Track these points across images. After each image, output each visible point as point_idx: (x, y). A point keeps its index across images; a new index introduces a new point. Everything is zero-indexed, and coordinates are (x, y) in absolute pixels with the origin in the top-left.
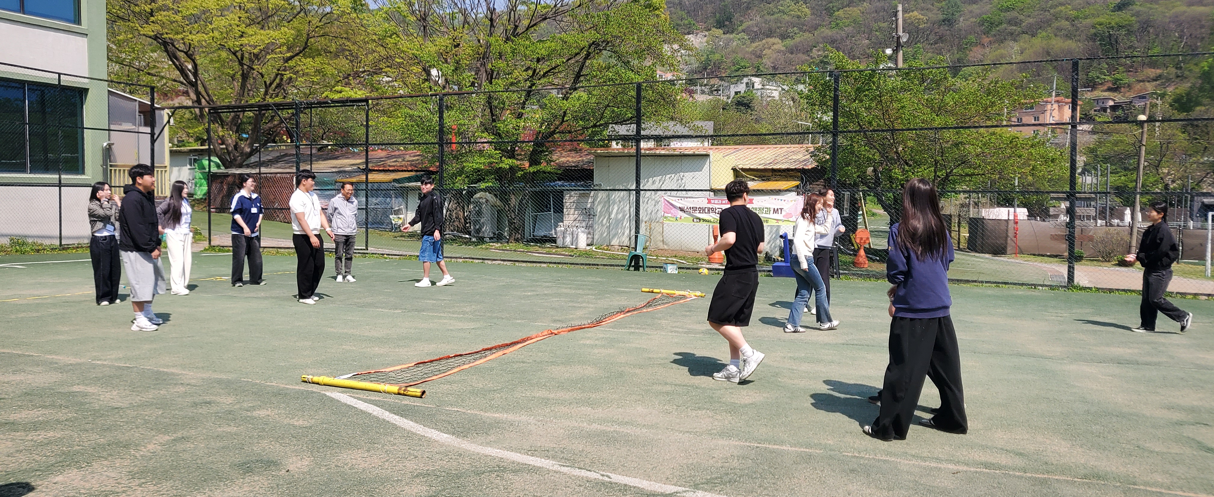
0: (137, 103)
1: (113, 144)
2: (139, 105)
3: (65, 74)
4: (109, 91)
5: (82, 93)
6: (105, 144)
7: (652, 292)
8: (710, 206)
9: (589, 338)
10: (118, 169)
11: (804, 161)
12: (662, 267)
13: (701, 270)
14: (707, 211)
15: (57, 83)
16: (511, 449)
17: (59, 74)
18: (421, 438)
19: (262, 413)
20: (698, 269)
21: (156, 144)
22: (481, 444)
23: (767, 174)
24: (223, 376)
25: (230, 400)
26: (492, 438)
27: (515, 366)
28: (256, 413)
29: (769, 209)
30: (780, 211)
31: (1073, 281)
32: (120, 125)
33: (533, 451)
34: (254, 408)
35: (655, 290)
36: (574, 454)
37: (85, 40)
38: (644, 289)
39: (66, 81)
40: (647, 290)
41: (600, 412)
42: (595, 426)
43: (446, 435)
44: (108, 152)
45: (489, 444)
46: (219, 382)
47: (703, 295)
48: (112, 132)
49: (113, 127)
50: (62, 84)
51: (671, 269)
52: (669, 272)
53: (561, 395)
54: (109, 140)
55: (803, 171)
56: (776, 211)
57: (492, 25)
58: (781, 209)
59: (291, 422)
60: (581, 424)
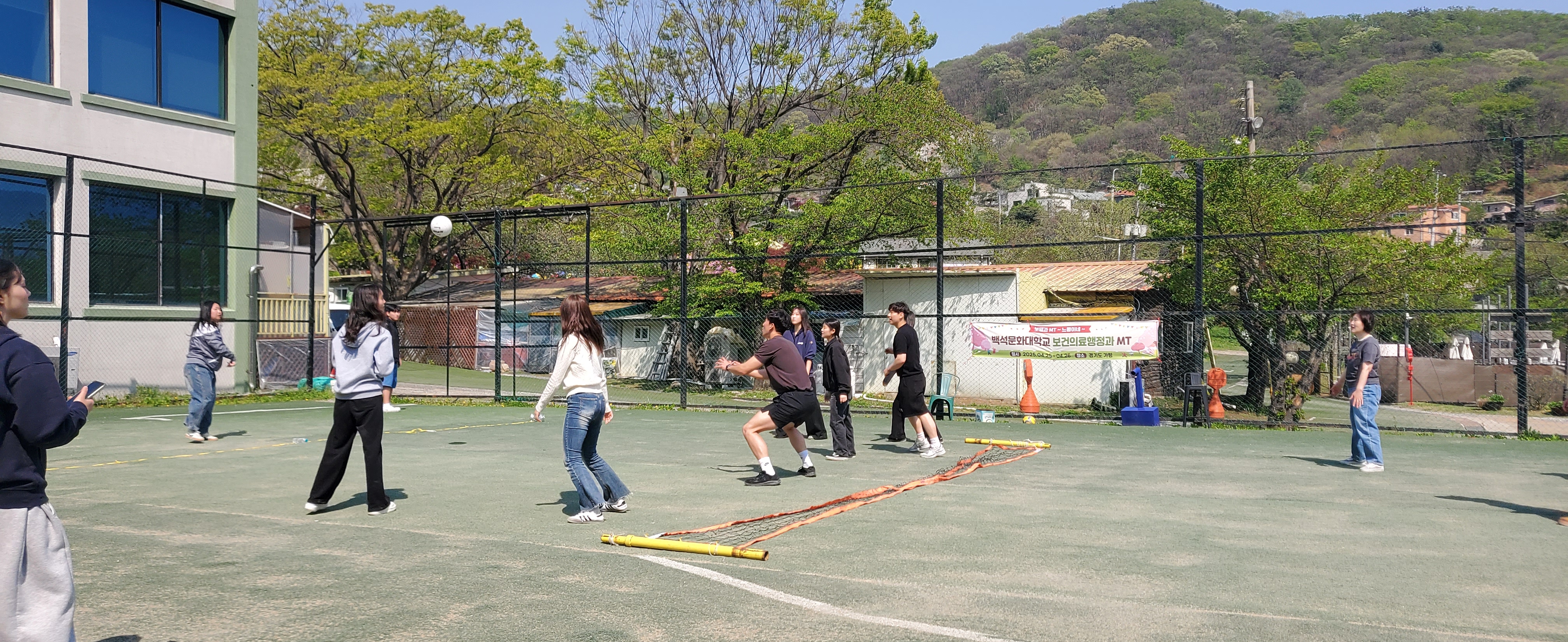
0: (292, 217)
1: (262, 268)
2: (294, 219)
3: (211, 180)
4: (259, 202)
5: (225, 204)
6: (253, 269)
7: (980, 443)
8: (1033, 335)
9: (931, 495)
10: (267, 299)
11: (1138, 281)
12: (973, 415)
13: (1026, 419)
14: (1028, 341)
15: (201, 193)
16: (909, 618)
17: (205, 180)
18: (788, 606)
19: (570, 579)
20: (1023, 417)
21: (316, 268)
22: (868, 613)
23: (1089, 299)
24: (492, 538)
25: (520, 564)
26: (877, 606)
27: (859, 525)
28: (562, 579)
29: (1111, 339)
30: (1126, 340)
31: (1526, 427)
32: (271, 244)
33: (944, 621)
34: (555, 574)
35: (983, 441)
36: (997, 624)
37: (232, 138)
38: (968, 440)
39: (213, 189)
40: (973, 440)
41: (998, 577)
42: (1003, 593)
43: (819, 603)
44: (256, 277)
45: (876, 613)
46: (494, 544)
47: (1048, 445)
48: (261, 252)
49: (262, 246)
50: (207, 193)
51: (987, 417)
52: (984, 420)
53: (935, 558)
54: (258, 263)
55: (1137, 294)
56: (1121, 341)
57: (731, 115)
58: (1128, 338)
59: (613, 588)
60: (983, 591)
